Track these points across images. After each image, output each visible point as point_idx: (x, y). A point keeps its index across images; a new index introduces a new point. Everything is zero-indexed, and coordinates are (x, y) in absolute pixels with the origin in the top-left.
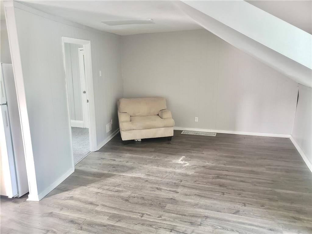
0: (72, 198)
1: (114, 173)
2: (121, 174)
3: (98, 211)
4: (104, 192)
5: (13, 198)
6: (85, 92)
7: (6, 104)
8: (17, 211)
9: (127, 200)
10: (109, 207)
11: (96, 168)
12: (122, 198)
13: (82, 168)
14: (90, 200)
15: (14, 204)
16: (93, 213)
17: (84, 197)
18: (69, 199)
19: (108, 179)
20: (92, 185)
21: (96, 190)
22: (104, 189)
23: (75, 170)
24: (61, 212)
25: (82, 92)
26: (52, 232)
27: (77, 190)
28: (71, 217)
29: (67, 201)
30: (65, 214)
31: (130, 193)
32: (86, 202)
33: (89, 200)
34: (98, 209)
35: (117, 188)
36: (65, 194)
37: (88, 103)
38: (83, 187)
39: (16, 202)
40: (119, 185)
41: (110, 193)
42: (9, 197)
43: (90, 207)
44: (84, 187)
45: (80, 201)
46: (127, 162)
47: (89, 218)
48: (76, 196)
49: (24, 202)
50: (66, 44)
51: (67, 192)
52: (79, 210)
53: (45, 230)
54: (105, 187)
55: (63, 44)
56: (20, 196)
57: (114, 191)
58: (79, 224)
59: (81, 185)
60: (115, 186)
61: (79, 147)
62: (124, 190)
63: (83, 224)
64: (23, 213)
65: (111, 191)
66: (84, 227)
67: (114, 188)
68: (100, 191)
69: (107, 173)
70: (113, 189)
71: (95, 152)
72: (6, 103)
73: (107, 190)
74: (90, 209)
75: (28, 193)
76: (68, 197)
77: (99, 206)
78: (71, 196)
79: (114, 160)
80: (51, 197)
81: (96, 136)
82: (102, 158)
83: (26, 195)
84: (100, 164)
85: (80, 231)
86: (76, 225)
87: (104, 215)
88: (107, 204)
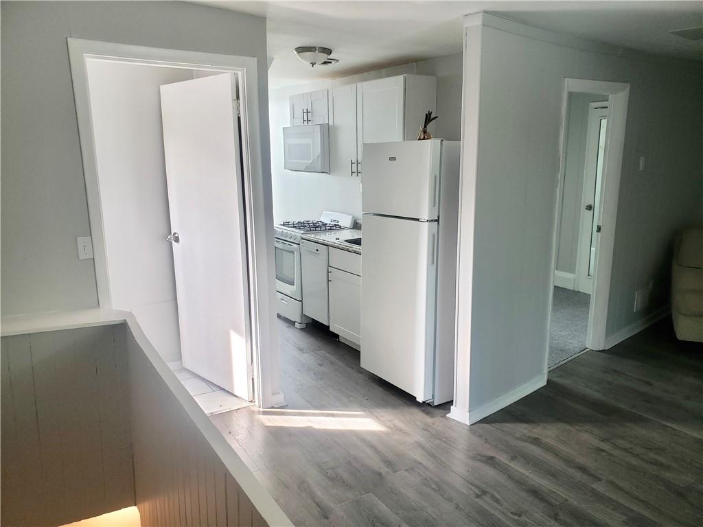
0: (536, 441)
1: (648, 416)
2: (669, 424)
3: (600, 492)
4: (616, 453)
5: (424, 402)
6: (590, 208)
7: (436, 221)
8: (429, 431)
9: (680, 494)
10: (627, 493)
11: (598, 391)
12: (669, 485)
13: (566, 382)
14: (581, 460)
15: (425, 416)
16: (586, 494)
17: (564, 449)
18: (531, 443)
19: (630, 425)
20: (586, 427)
21: (596, 442)
22: (617, 447)
23: (548, 381)
24: (513, 465)
25: (583, 207)
26: (492, 497)
27: (549, 427)
28: (534, 483)
29: (525, 444)
30: (519, 469)
31: (692, 481)
32: (569, 461)
33: (577, 460)
34: (600, 487)
35: (652, 455)
36: (522, 429)
37: (600, 233)
38: (564, 425)
39: (427, 413)
40: (660, 450)
41: (634, 461)
42: (417, 400)
43: (579, 475)
44: (568, 427)
45: (557, 455)
46: (688, 398)
47: (573, 499)
48: (546, 440)
49: (442, 419)
50: (571, 95)
51: (527, 425)
52: (552, 474)
53: (477, 487)
54: (620, 441)
55: (565, 96)
56: (436, 404)
57: (643, 460)
58: (552, 506)
59: (559, 420)
60: (648, 449)
61: (559, 333)
62: (674, 465)
63: (561, 509)
64: (439, 439)
65: (637, 456)
66: (562, 516)
67: (644, 451)
68: (606, 446)
69: (628, 409)
70: (644, 454)
71: (599, 351)
72: (437, 218)
73: (626, 450)
74: (580, 482)
75: (451, 403)
76: (529, 437)
77: (603, 481)
78: (536, 436)
79: (649, 384)
80: (493, 425)
81: (606, 315)
82: (615, 371)
83: (447, 405)
84: (610, 383)
85: (553, 522)
86: (544, 505)
87: (615, 509)
88: (624, 485)
